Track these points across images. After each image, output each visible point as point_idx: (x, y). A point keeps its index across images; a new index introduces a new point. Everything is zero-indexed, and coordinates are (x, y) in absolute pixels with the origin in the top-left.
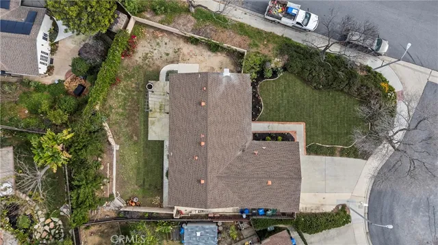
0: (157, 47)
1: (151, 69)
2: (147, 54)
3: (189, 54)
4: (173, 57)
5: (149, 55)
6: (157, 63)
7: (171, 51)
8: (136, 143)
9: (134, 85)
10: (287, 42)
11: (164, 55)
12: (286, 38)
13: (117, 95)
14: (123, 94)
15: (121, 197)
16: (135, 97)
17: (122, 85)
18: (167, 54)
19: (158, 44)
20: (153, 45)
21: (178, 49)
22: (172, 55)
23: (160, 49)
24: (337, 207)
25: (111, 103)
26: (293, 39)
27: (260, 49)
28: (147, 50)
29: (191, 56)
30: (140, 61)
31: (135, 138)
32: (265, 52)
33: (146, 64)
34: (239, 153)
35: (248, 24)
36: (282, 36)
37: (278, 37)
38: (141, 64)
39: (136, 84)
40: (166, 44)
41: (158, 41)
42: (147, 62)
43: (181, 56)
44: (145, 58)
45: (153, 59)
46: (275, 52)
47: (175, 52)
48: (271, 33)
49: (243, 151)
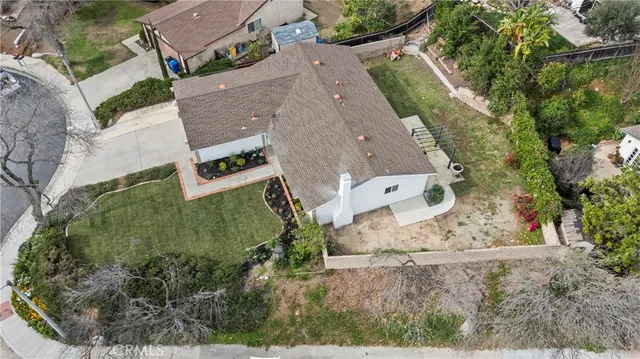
0: (485, 229)
1: (472, 195)
2: (493, 214)
3: (427, 237)
4: (450, 224)
5: (489, 214)
6: (468, 208)
7: (458, 230)
8: (432, 107)
9: (482, 167)
10: (254, 337)
11: (466, 221)
12: (259, 345)
13: (496, 148)
14: (490, 153)
15: (412, 56)
16: (469, 154)
17: (500, 163)
18: (460, 224)
19: (487, 234)
20: (494, 230)
21: (448, 238)
22: (453, 225)
23: (478, 227)
24: (114, 122)
25: (498, 137)
26: (244, 348)
27: (303, 290)
28: (497, 219)
29: (420, 234)
30: (497, 200)
31: (436, 111)
32: (292, 287)
33: (485, 200)
34: (279, 111)
35: (345, 348)
36: (268, 346)
37: (277, 341)
38: (492, 197)
39: (481, 170)
40: (474, 238)
41: (490, 238)
42: (487, 203)
43: (437, 229)
44: (493, 208)
45: (479, 209)
46: (272, 295)
47: (449, 232)
48: (293, 345)
49: (274, 116)
